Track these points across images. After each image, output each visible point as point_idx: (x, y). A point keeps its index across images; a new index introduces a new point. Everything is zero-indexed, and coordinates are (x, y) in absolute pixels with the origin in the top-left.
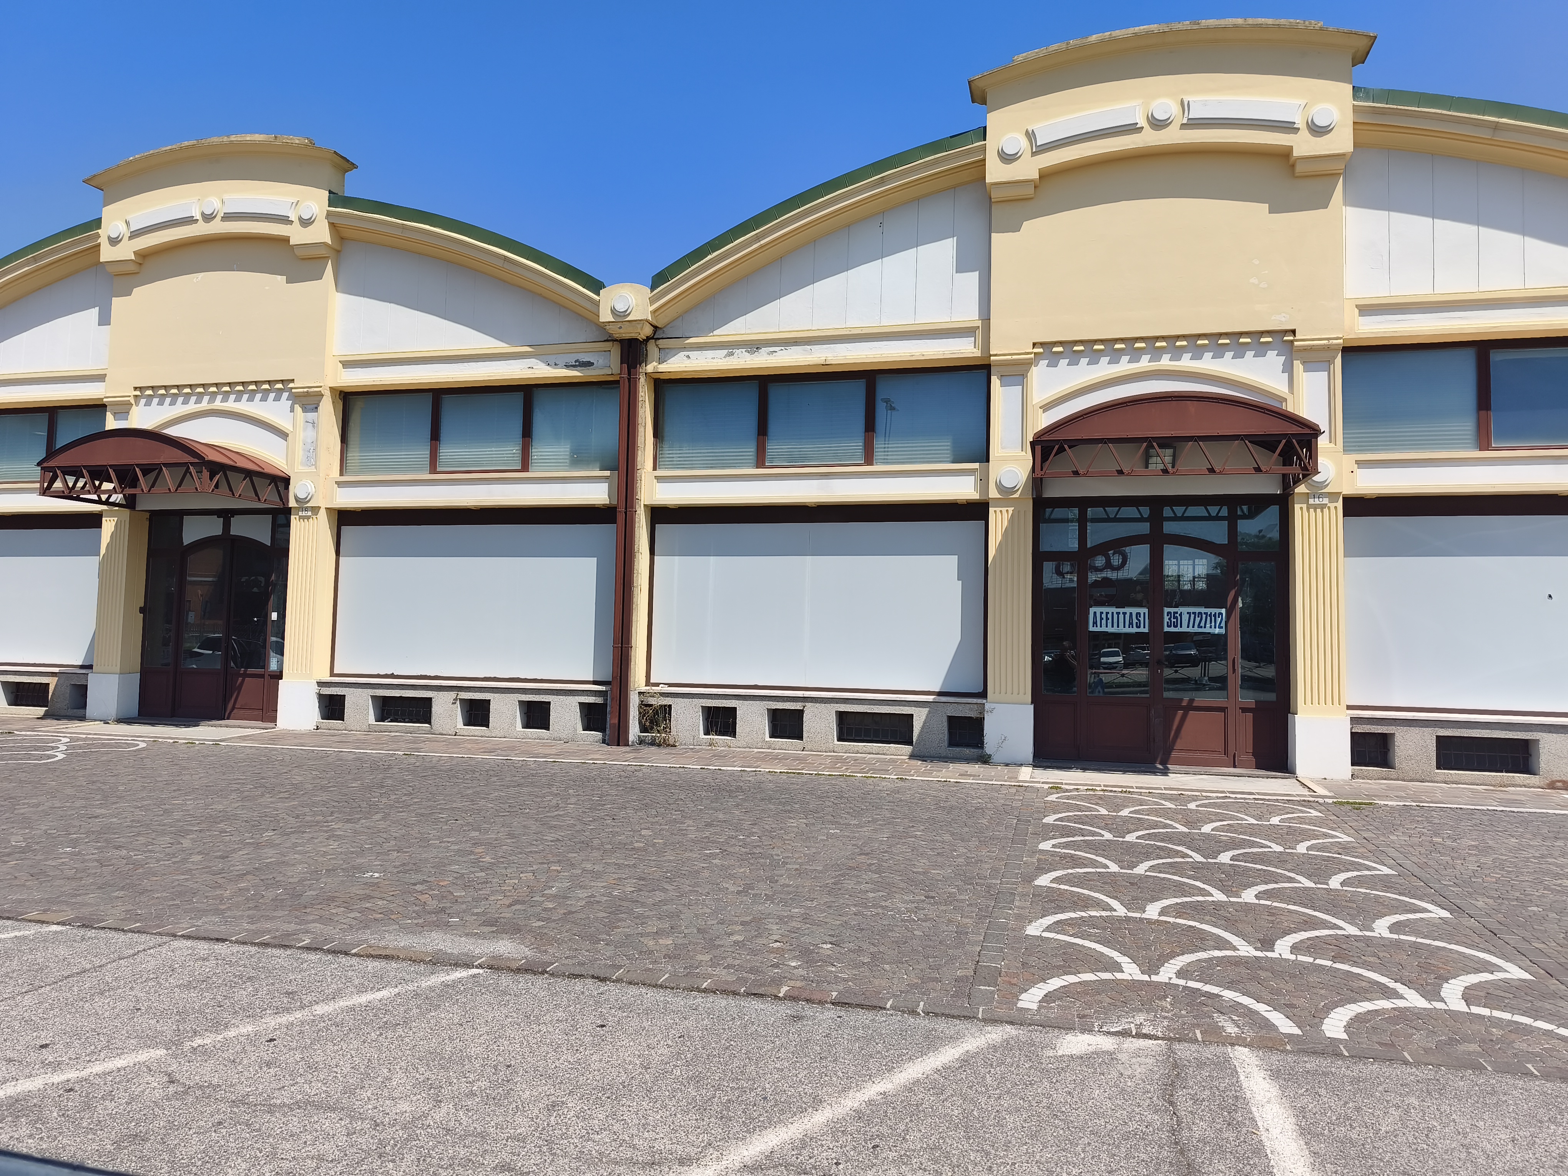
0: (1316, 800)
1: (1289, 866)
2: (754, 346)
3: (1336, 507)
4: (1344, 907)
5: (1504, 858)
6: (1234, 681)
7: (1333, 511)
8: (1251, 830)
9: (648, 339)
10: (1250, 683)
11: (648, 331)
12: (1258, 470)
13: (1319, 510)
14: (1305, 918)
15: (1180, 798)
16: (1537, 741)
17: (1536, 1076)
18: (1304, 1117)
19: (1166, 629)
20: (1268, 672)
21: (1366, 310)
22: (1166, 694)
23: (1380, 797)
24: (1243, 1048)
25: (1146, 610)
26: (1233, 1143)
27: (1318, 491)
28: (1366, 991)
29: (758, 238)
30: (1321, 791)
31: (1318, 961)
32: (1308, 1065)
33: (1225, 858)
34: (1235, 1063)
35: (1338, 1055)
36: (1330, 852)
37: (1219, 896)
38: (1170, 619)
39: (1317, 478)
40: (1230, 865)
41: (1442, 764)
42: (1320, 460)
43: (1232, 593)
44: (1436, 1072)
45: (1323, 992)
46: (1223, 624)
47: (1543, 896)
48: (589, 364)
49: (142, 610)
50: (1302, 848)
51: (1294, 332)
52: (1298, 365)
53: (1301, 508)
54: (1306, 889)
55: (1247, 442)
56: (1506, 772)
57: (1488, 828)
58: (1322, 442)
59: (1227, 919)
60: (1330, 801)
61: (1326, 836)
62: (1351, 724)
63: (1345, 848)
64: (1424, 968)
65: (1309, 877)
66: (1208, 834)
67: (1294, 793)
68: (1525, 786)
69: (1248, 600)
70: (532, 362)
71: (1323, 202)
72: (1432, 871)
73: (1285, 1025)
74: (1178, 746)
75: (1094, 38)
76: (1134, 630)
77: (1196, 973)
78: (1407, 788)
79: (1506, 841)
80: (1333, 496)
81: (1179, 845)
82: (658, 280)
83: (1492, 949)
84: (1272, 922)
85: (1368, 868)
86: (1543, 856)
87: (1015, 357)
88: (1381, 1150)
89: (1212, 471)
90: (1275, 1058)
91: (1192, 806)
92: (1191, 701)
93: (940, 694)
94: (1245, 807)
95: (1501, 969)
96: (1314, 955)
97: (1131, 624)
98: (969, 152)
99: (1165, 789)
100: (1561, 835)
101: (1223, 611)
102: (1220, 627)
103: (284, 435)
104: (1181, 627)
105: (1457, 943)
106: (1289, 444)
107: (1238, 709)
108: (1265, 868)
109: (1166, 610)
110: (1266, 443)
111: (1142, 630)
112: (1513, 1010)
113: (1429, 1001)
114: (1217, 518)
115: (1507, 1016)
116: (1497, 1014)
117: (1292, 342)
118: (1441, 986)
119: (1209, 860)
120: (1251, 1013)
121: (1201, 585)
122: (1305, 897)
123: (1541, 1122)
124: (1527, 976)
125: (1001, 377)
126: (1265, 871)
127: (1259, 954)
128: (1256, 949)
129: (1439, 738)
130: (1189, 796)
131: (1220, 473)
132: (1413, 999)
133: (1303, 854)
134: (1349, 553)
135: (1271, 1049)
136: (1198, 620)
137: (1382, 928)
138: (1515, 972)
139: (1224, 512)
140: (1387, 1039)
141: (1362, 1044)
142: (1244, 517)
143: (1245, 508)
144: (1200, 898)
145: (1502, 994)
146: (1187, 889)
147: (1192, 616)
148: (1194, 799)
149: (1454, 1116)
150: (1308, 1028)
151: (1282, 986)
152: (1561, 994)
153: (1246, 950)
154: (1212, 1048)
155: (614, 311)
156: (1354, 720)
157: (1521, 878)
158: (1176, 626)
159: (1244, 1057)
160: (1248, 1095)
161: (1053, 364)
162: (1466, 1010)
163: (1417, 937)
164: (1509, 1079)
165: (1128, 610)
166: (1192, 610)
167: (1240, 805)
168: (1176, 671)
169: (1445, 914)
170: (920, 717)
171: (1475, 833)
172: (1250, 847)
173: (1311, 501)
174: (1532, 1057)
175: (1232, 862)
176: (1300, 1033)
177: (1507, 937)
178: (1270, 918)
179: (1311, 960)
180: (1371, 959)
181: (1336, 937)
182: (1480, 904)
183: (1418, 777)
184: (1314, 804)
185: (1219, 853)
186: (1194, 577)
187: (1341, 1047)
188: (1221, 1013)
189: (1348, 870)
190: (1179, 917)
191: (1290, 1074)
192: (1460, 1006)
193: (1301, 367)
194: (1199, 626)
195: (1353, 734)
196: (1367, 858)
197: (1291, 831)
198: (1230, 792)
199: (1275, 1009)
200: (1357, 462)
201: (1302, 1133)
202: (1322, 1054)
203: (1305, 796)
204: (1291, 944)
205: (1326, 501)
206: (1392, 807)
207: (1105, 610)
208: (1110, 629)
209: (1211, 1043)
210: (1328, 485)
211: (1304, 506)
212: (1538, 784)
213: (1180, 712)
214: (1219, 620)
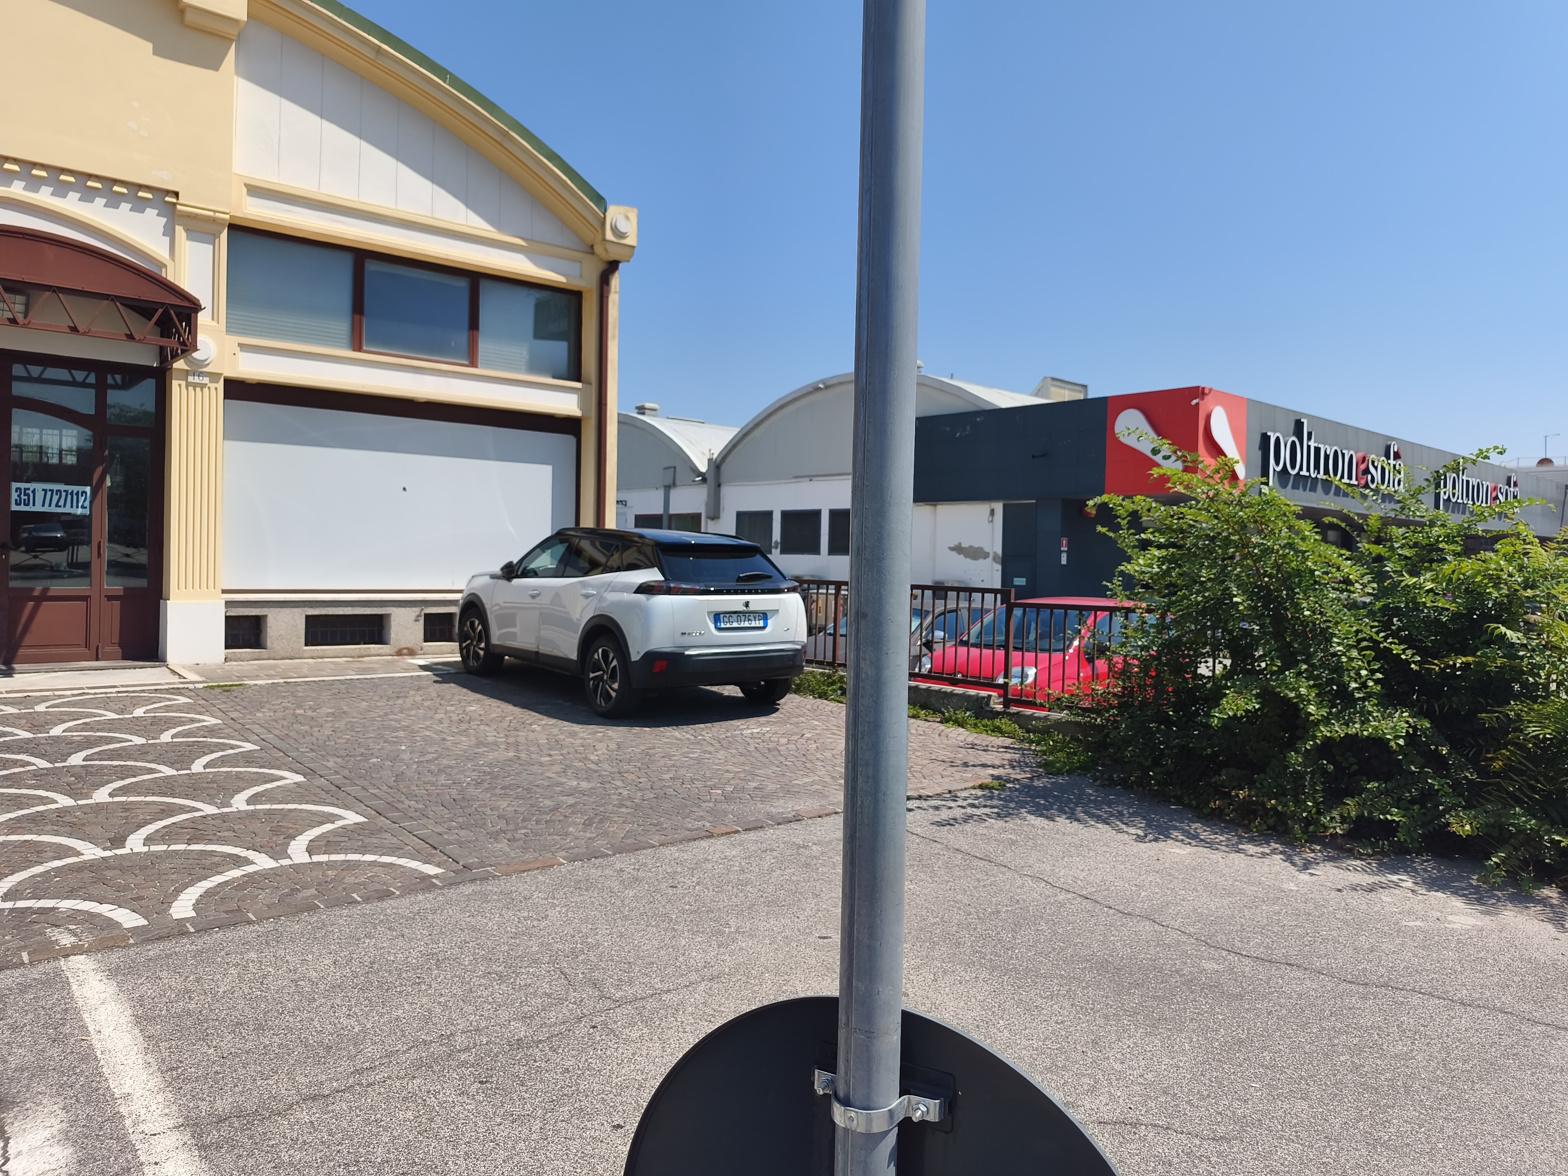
0: (186, 686)
1: (151, 757)
3: (216, 389)
4: (205, 788)
5: (355, 720)
6: (99, 567)
7: (213, 390)
8: (111, 725)
10: (117, 568)
12: (130, 337)
13: (198, 389)
14: (161, 807)
15: (26, 701)
16: (388, 616)
17: (359, 902)
18: (141, 1006)
19: (14, 508)
20: (141, 557)
21: (255, 191)
22: (13, 584)
23: (250, 678)
24: (79, 957)
26: (57, 1059)
27: (197, 368)
28: (218, 865)
30: (192, 677)
31: (173, 847)
32: (151, 953)
33: (76, 760)
34: (69, 974)
35: (184, 933)
36: (196, 737)
37: (64, 801)
38: (19, 496)
39: (195, 355)
40: (82, 766)
41: (311, 640)
42: (201, 337)
43: (99, 470)
44: (277, 923)
45: (174, 877)
46: (87, 504)
47: (382, 749)
50: (166, 737)
51: (176, 194)
52: (180, 231)
53: (180, 385)
54: (167, 777)
55: (118, 304)
56: (364, 644)
57: (344, 696)
58: (203, 318)
59: (72, 825)
60: (201, 686)
61: (192, 721)
62: (226, 607)
63: (211, 731)
64: (275, 832)
65: (171, 765)
66: (58, 737)
67: (163, 682)
68: (378, 655)
69: (119, 479)
71: (214, 64)
72: (292, 742)
73: (128, 919)
74: (27, 641)
77: (28, 891)
78: (277, 666)
79: (358, 705)
80: (214, 377)
81: (19, 753)
83: (336, 802)
84: (126, 818)
85: (232, 747)
86: (386, 714)
88: (217, 1011)
89: (74, 329)
90: (115, 957)
91: (41, 708)
92: (45, 590)
94: (106, 703)
95: (340, 818)
96: (168, 842)
99: (7, 692)
100: (402, 695)
101: (88, 489)
102: (83, 507)
104: (34, 505)
105: (307, 803)
106: (166, 314)
107: (103, 597)
108: (123, 763)
109: (15, 485)
110: (143, 309)
112: (346, 851)
113: (276, 860)
114: (83, 385)
115: (341, 857)
116: (334, 857)
117: (174, 204)
118: (288, 844)
119: (57, 765)
120: (91, 916)
121: (71, 460)
122: (167, 787)
123: (358, 940)
124: (361, 819)
126: (122, 766)
127: (108, 853)
128: (104, 849)
129: (307, 617)
130: (37, 697)
131: (85, 334)
132: (263, 862)
133: (167, 743)
134: (228, 435)
135: (111, 948)
136: (55, 498)
137: (239, 802)
138: (352, 818)
139: (92, 379)
140: (234, 906)
141: (209, 916)
142: (116, 387)
143: (118, 378)
144: (41, 808)
145: (340, 840)
146: (25, 800)
147: (49, 493)
148: (44, 699)
149: (288, 957)
150: (155, 915)
151: (131, 880)
152: (385, 828)
153: (90, 852)
154: (41, 967)
156: (229, 604)
157: (367, 735)
158: (27, 504)
159: (79, 965)
160: (80, 1004)
162: (309, 861)
163: (272, 804)
164: (337, 911)
166: (48, 486)
167: (100, 700)
168: (35, 557)
169: (299, 778)
171: (334, 701)
172: (107, 744)
173: (190, 379)
174: (356, 887)
175: (85, 763)
176: (146, 923)
177: (348, 789)
178: (123, 814)
179: (164, 847)
180: (226, 834)
181: (193, 820)
182: (331, 764)
183: (288, 655)
184: (182, 691)
185: (69, 755)
186: (61, 451)
187: (188, 925)
188: (56, 926)
189: (212, 752)
190: (12, 833)
191: (131, 967)
192: (304, 858)
193: (184, 234)
194: (57, 505)
195: (228, 619)
196: (232, 738)
197: (155, 721)
198: (88, 688)
199: (120, 907)
200: (240, 345)
201: (137, 1022)
202: (168, 937)
203: (174, 683)
204: (145, 836)
205: (206, 380)
206: (261, 686)
209: (40, 961)
210: (208, 364)
211: (183, 383)
212: (388, 652)
213: (31, 604)
214: (82, 499)
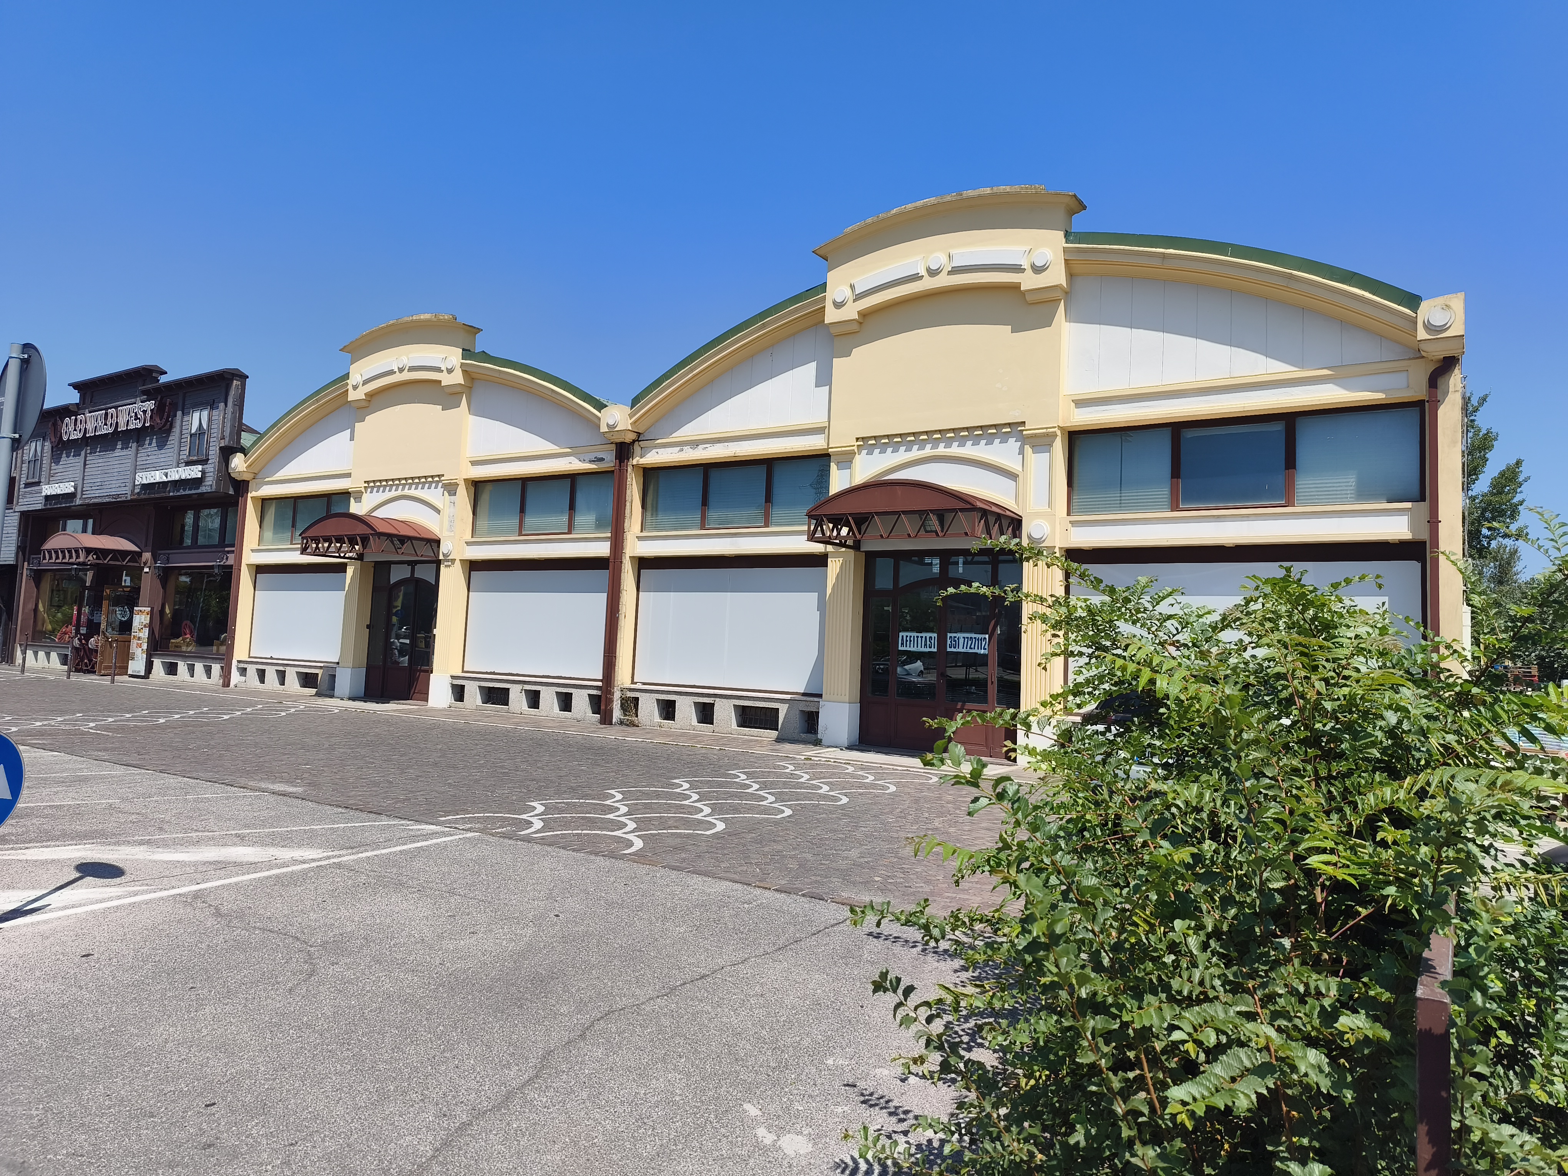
2: (695, 444)
6: (993, 691)
9: (634, 441)
11: (633, 436)
19: (949, 650)
21: (1080, 403)
25: (936, 635)
29: (692, 370)
38: (951, 642)
43: (993, 623)
46: (986, 647)
48: (602, 460)
49: (368, 627)
51: (1024, 423)
52: (1028, 449)
69: (1004, 629)
70: (572, 459)
71: (1047, 321)
75: (894, 211)
76: (928, 650)
82: (635, 402)
87: (843, 449)
92: (963, 704)
93: (804, 694)
97: (926, 645)
98: (816, 302)
101: (987, 636)
102: (984, 649)
103: (438, 511)
104: (958, 648)
109: (949, 635)
111: (932, 650)
117: (1023, 431)
125: (837, 463)
136: (970, 642)
147: (966, 640)
155: (608, 425)
158: (955, 648)
161: (870, 453)
165: (924, 635)
166: (966, 635)
170: (783, 709)
193: (1030, 450)
194: (971, 648)
200: (1071, 522)
207: (909, 634)
208: (912, 649)
210: (1044, 541)
214: (984, 643)
